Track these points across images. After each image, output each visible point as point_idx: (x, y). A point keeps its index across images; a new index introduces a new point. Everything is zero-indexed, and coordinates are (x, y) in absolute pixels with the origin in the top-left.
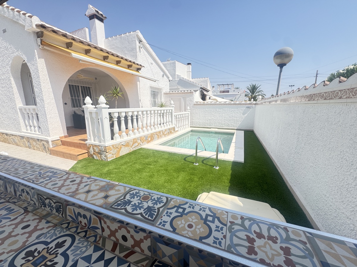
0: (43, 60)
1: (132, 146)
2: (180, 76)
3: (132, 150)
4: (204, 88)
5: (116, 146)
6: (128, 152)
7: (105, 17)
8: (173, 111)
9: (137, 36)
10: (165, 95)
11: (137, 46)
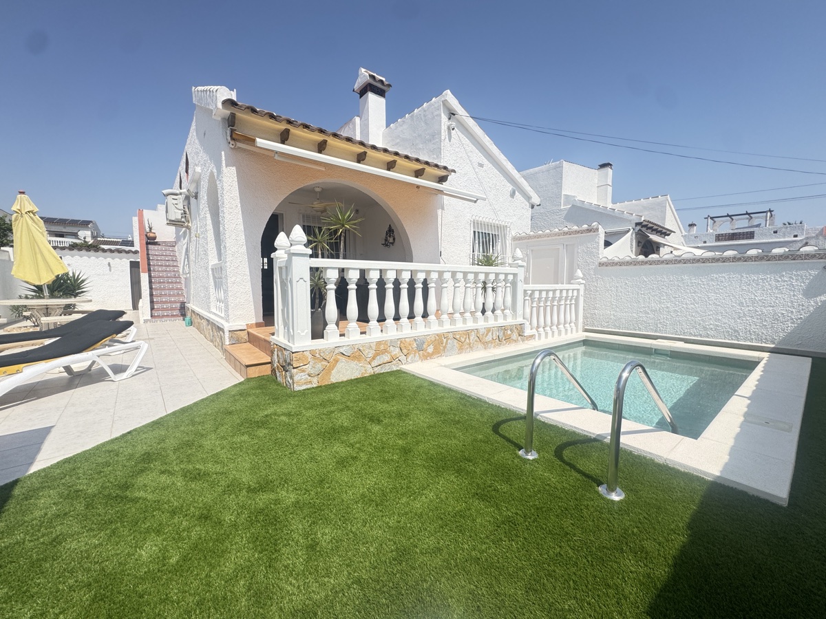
0: (233, 169)
1: (371, 361)
2: (574, 196)
3: (369, 371)
4: (650, 225)
5: (322, 354)
6: (356, 375)
7: (389, 86)
8: (521, 277)
9: (444, 104)
10: (516, 242)
11: (443, 127)
